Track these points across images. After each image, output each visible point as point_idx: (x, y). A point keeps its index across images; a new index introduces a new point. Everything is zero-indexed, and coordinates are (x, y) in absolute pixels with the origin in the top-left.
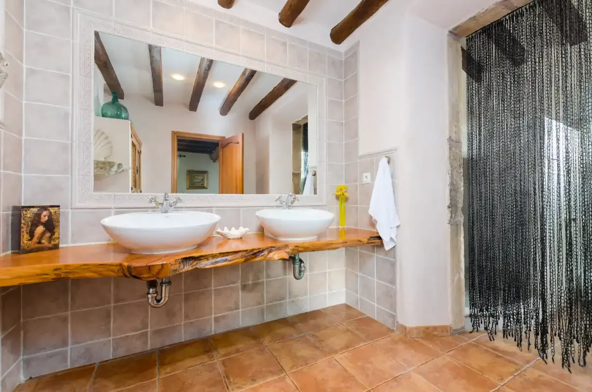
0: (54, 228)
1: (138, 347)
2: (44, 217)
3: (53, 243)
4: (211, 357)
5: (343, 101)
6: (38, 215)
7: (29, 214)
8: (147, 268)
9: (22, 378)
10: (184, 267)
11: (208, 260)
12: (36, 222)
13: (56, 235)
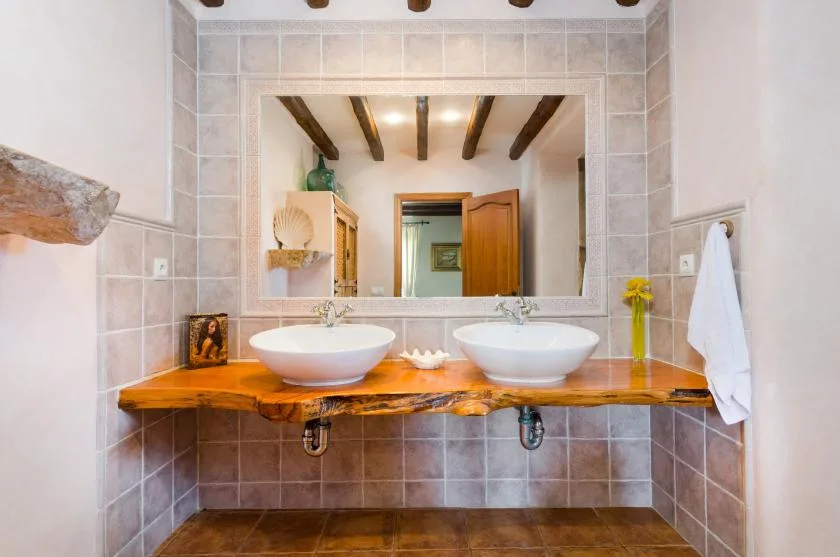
0: (221, 341)
1: (308, 502)
2: (212, 330)
3: (221, 358)
4: (387, 543)
5: (645, 113)
6: (205, 326)
7: (197, 324)
8: (277, 407)
9: (198, 508)
10: (328, 409)
11: (361, 403)
12: (204, 334)
13: (223, 350)
